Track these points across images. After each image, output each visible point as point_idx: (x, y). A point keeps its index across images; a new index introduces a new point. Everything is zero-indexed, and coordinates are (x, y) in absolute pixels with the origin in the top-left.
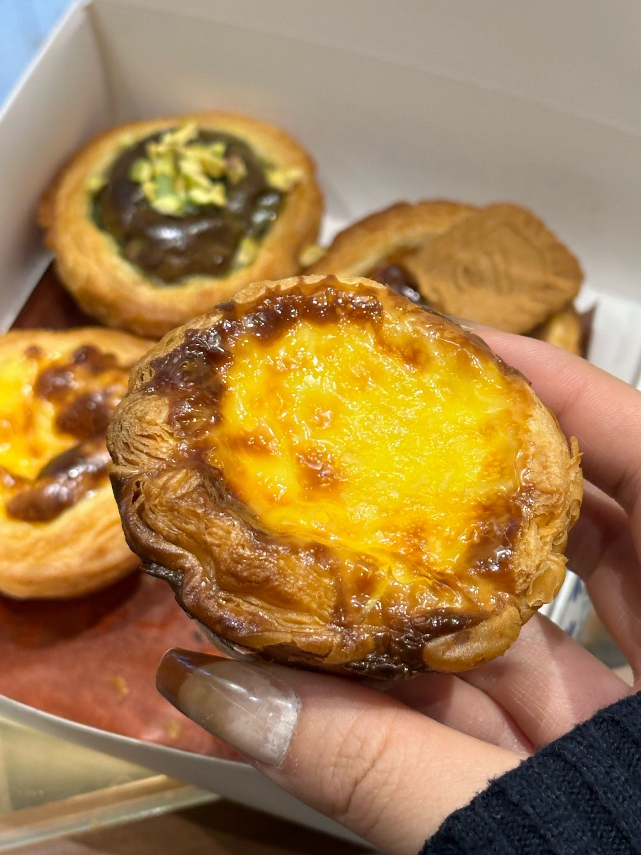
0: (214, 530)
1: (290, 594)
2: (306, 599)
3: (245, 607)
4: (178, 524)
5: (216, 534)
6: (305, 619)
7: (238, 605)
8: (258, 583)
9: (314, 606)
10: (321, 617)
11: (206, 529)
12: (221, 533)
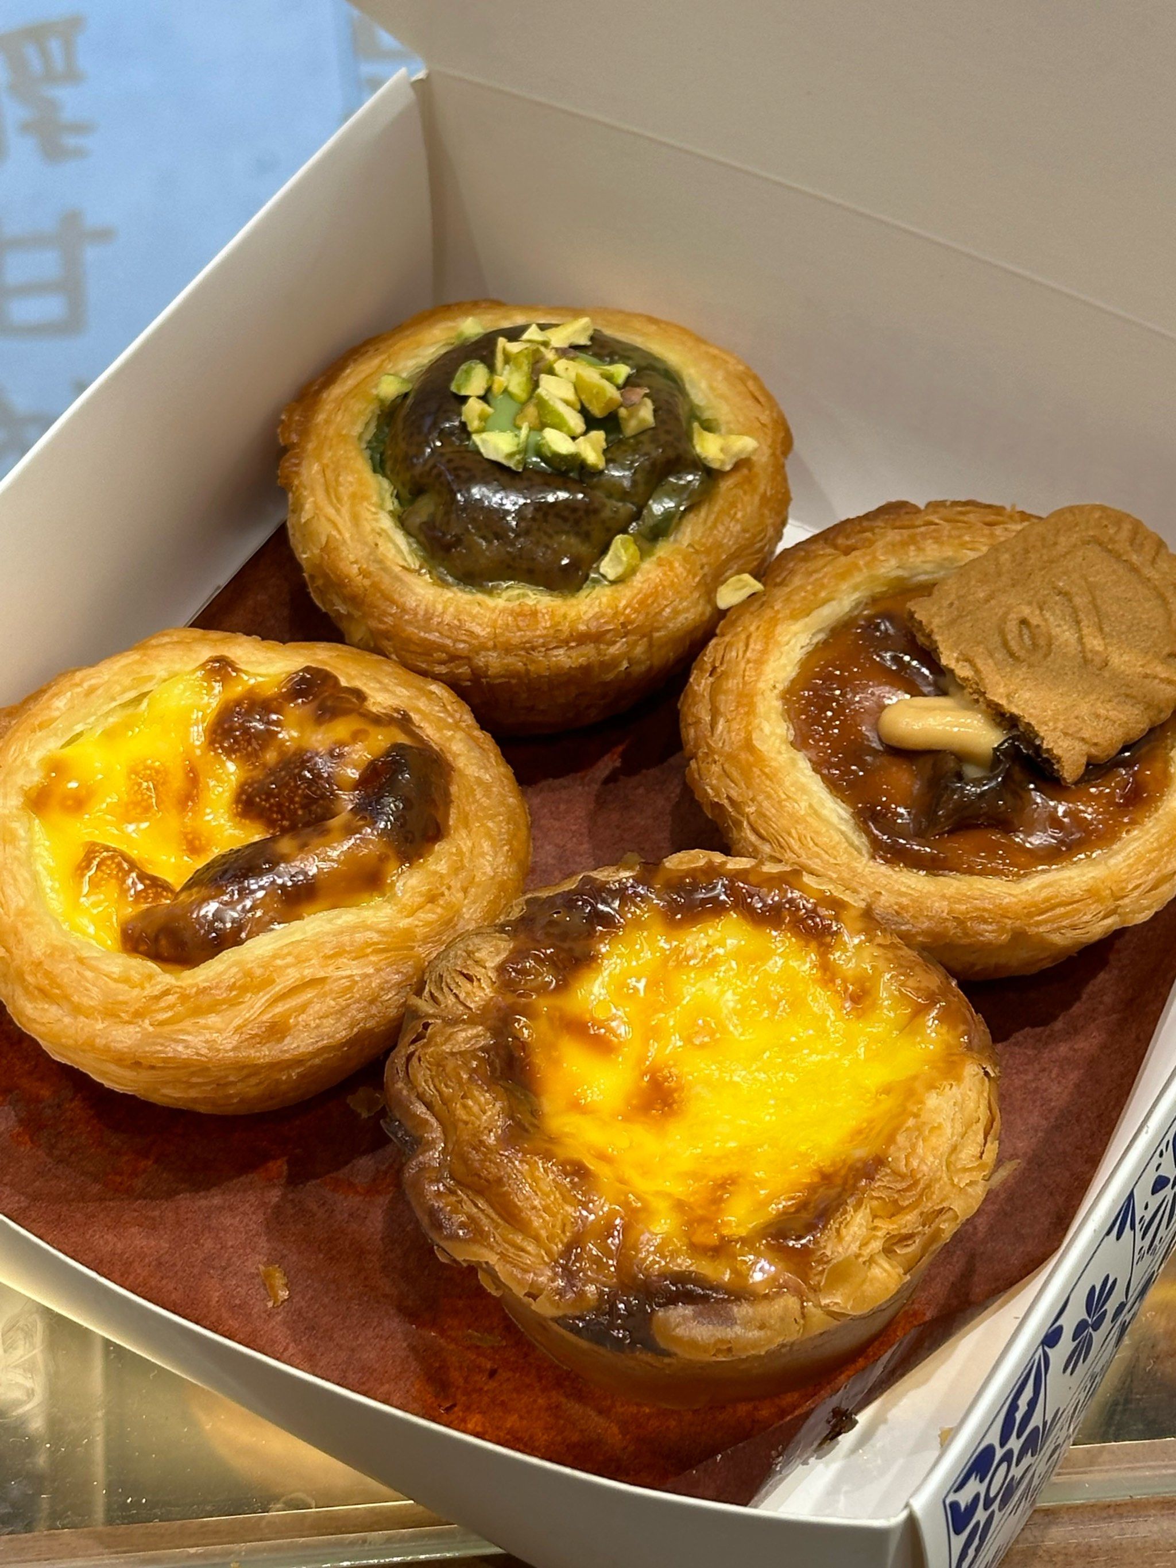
0: (470, 1103)
1: (516, 1206)
2: (537, 1223)
3: (468, 1207)
4: (437, 1084)
5: (470, 1108)
6: (531, 1248)
7: (460, 1202)
8: (487, 1181)
9: (543, 1233)
10: (549, 1253)
11: (463, 1098)
12: (476, 1109)
